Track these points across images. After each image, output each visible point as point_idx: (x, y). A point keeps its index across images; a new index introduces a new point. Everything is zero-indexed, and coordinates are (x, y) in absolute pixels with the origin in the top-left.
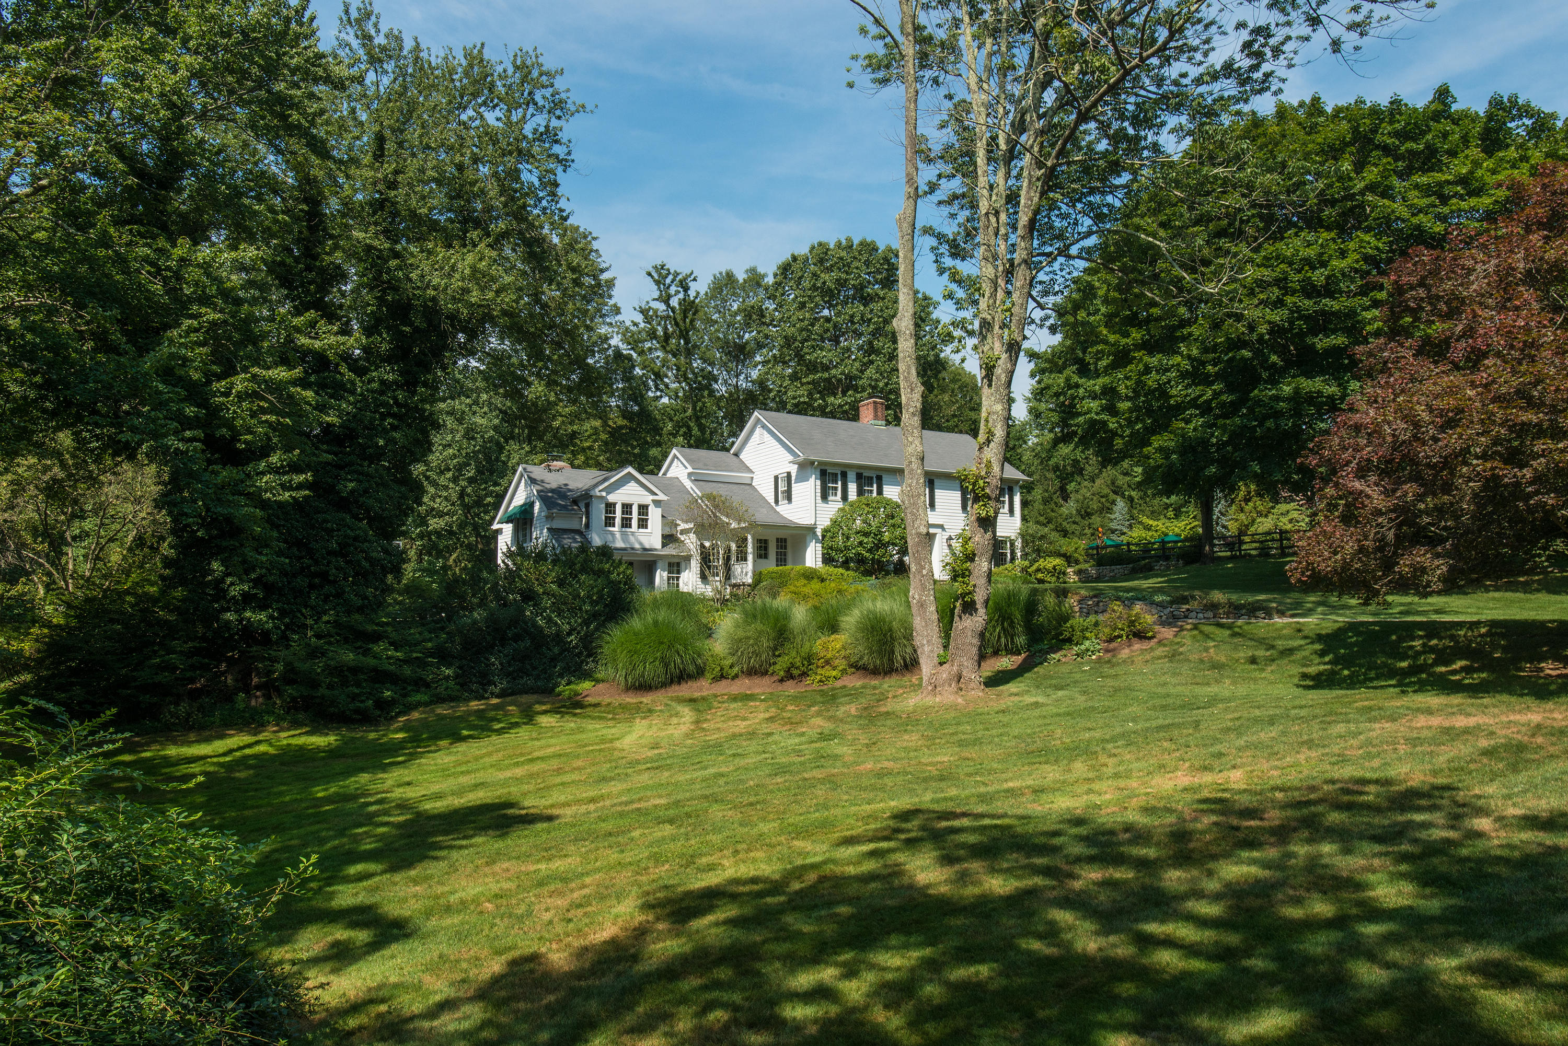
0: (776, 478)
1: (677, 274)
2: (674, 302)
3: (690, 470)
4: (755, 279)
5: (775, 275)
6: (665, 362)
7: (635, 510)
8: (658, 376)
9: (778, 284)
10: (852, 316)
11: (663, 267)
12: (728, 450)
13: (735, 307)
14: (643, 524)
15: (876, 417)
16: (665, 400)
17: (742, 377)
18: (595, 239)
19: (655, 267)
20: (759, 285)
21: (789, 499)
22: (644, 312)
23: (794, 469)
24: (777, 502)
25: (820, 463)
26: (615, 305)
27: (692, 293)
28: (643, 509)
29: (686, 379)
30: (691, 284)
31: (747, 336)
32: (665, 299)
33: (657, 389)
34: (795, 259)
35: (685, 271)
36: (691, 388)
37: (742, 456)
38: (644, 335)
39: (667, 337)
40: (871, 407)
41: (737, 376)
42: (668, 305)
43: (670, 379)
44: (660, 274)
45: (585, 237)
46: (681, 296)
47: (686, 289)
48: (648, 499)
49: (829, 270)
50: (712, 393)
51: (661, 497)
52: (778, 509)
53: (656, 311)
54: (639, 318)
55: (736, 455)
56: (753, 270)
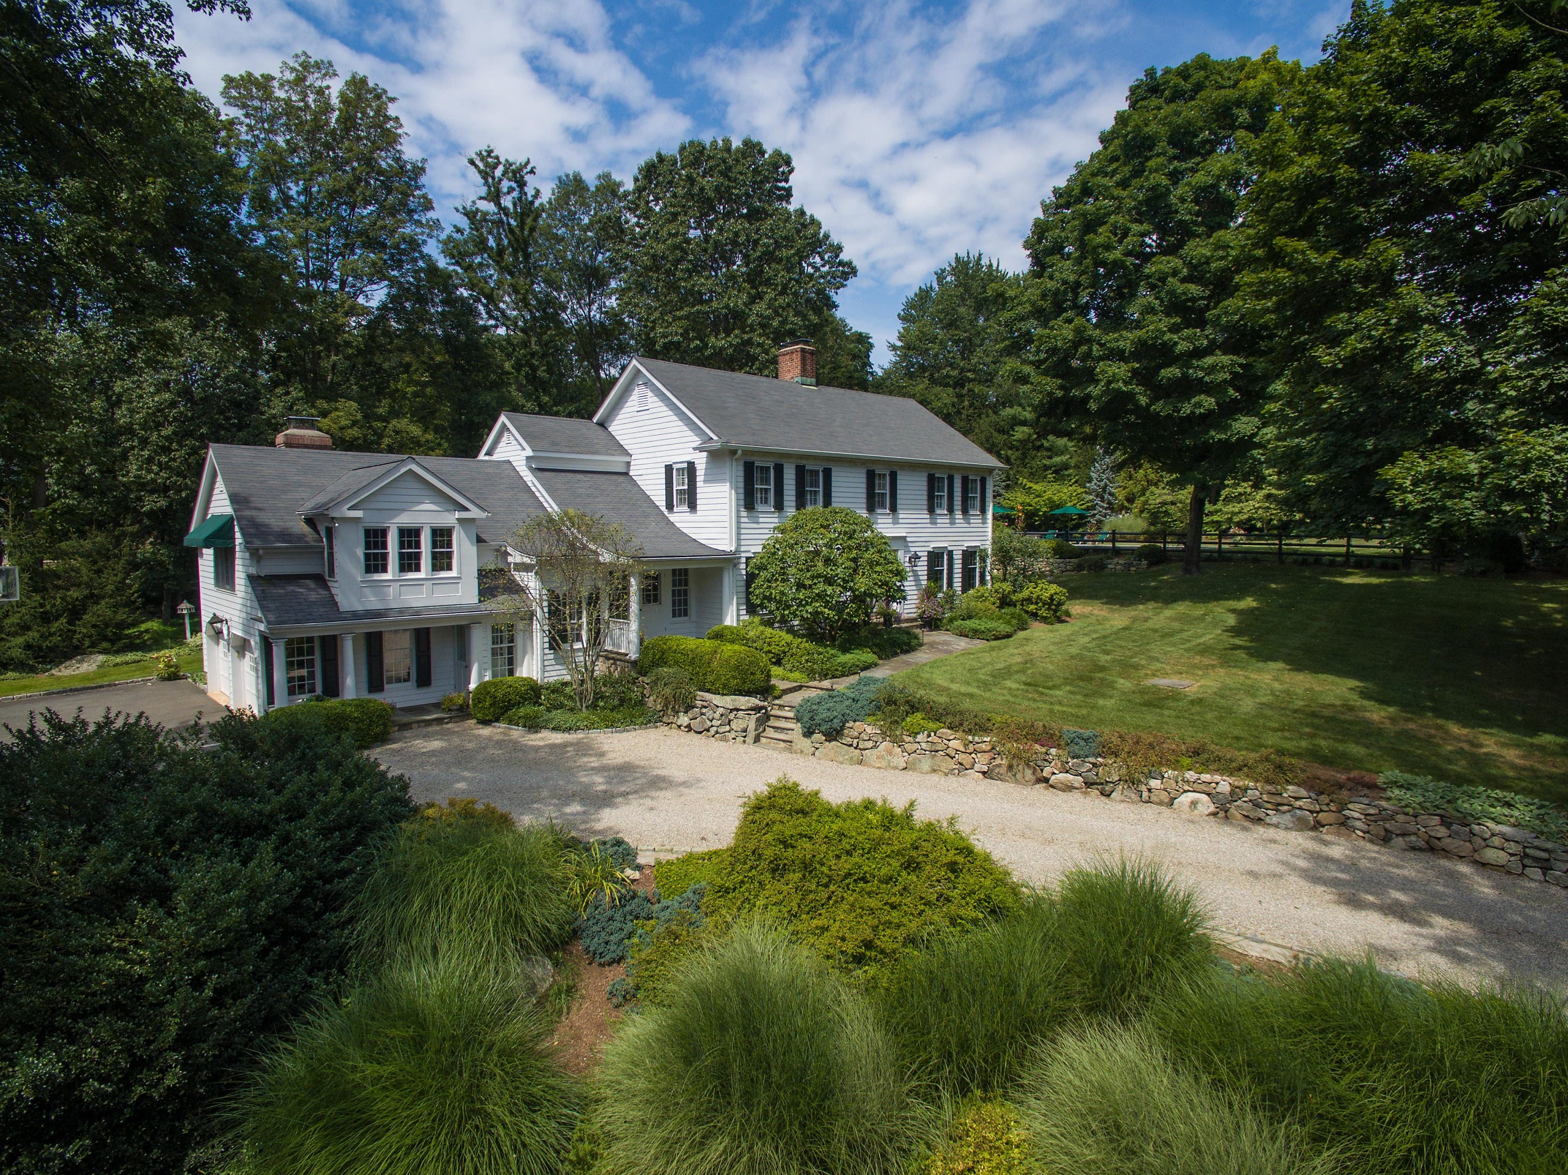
0: (669, 469)
1: (509, 164)
2: (507, 202)
3: (529, 452)
4: (609, 188)
5: (636, 180)
6: (500, 284)
7: (425, 540)
8: (491, 299)
9: (639, 190)
10: (736, 234)
11: (490, 152)
12: (590, 417)
13: (586, 220)
14: (442, 561)
15: (804, 373)
16: (502, 331)
17: (595, 307)
18: (392, 100)
19: (480, 154)
20: (614, 194)
21: (693, 506)
22: (470, 214)
23: (701, 460)
24: (670, 506)
25: (746, 452)
26: (424, 196)
27: (530, 191)
28: (442, 536)
29: (527, 305)
30: (527, 178)
31: (600, 257)
32: (494, 196)
33: (491, 317)
34: (661, 158)
35: (518, 159)
36: (534, 318)
37: (613, 428)
38: (471, 247)
39: (501, 252)
40: (797, 358)
41: (590, 305)
42: (498, 204)
43: (506, 303)
44: (487, 165)
45: (378, 97)
46: (515, 194)
47: (522, 184)
48: (449, 519)
49: (708, 172)
50: (559, 324)
51: (475, 513)
52: (672, 518)
53: (485, 214)
54: (464, 223)
55: (602, 425)
56: (606, 177)
